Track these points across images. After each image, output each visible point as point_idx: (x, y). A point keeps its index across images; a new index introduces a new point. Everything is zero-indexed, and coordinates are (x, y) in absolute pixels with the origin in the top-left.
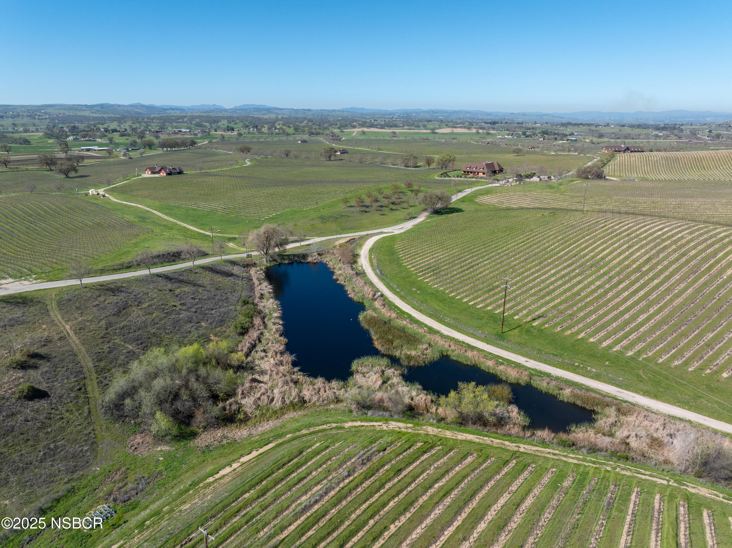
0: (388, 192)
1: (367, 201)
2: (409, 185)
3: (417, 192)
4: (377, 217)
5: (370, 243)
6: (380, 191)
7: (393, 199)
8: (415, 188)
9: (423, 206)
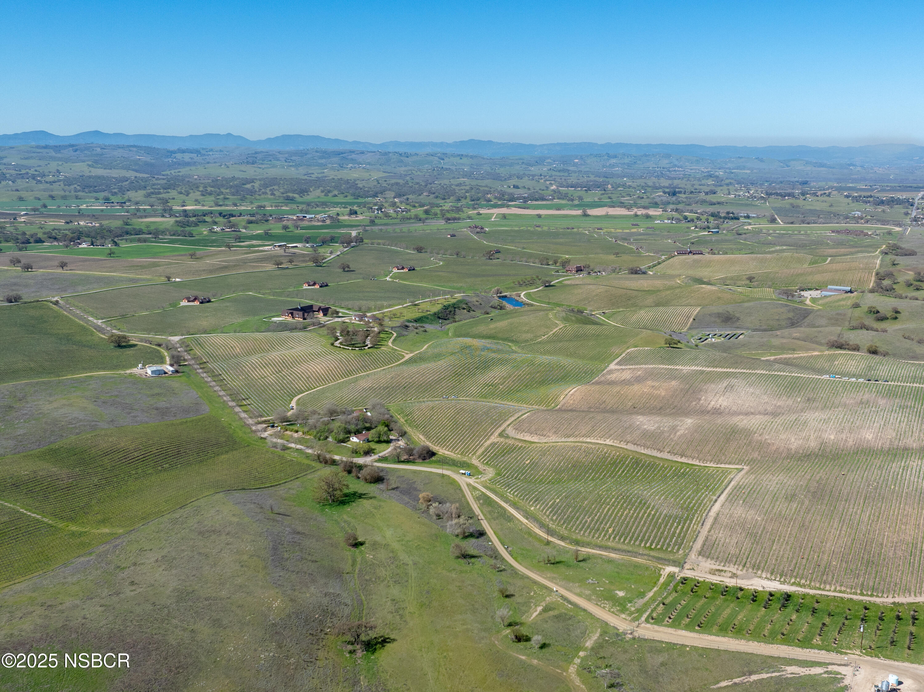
0: (529, 279)
1: (521, 283)
2: (537, 277)
3: (540, 279)
4: (525, 288)
5: (524, 293)
6: (526, 279)
7: (531, 282)
8: (540, 278)
9: (541, 284)
